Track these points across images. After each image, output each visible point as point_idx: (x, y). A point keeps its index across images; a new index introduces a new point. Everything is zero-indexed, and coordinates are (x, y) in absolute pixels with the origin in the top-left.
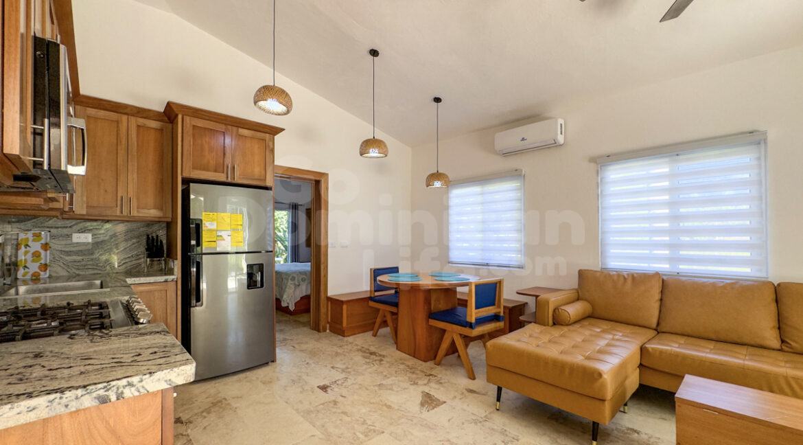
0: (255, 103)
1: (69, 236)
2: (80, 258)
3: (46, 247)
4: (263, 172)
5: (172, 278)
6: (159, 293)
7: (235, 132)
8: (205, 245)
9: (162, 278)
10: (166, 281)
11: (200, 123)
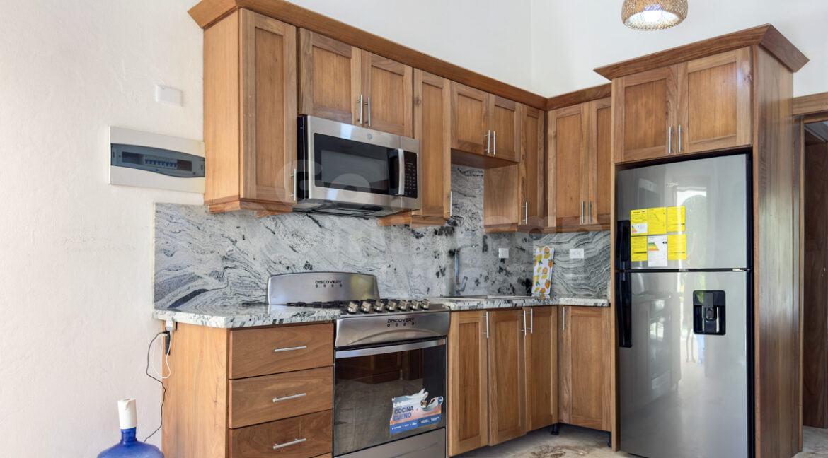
0: (625, 19)
1: (568, 252)
2: (575, 275)
3: (552, 263)
5: (601, 302)
6: (593, 320)
7: (682, 71)
8: (634, 258)
9: (591, 302)
10: (596, 306)
11: (634, 80)
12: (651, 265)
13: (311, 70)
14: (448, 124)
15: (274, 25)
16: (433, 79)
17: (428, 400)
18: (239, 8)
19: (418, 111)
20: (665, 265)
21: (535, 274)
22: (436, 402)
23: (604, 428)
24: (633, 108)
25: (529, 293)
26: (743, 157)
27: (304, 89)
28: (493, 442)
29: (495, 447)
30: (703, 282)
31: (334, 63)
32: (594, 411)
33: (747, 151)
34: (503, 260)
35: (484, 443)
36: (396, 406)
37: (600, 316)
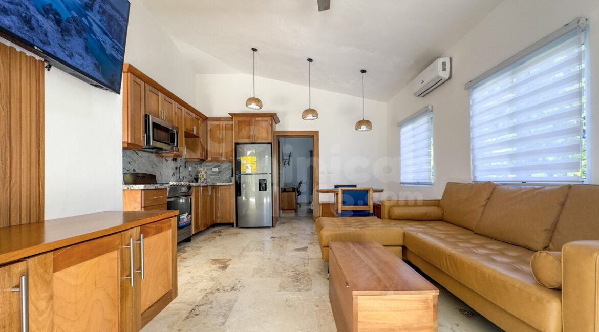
0: (247, 106)
1: (212, 169)
2: (214, 177)
3: (206, 173)
4: (267, 136)
5: (231, 184)
6: (228, 190)
7: (254, 120)
8: (242, 170)
9: (228, 184)
10: (229, 185)
11: (241, 119)
12: (247, 172)
13: (148, 98)
14: (183, 123)
15: (138, 81)
16: (180, 106)
17: (188, 215)
18: (128, 72)
19: (176, 116)
20: (251, 172)
21: (199, 176)
22: (190, 216)
23: (232, 222)
24: (240, 128)
25: (197, 182)
26: (270, 145)
27: (147, 105)
28: (203, 229)
29: (204, 230)
30: (261, 177)
31: (154, 97)
32: (228, 217)
33: (271, 143)
34: (190, 171)
35: (200, 230)
36: (181, 217)
37: (230, 188)
